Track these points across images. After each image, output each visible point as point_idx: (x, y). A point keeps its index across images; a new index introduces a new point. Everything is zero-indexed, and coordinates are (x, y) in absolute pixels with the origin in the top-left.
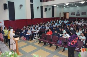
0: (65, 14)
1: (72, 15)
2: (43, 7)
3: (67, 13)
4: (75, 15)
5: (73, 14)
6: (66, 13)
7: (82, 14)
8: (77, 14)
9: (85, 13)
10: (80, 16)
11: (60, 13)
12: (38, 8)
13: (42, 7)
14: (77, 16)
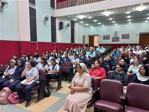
0: (91, 38)
1: (104, 39)
2: (57, 20)
3: (95, 37)
4: (109, 39)
5: (106, 37)
6: (93, 37)
7: (123, 38)
8: (113, 38)
9: (128, 35)
10: (118, 41)
11: (84, 37)
12: (46, 19)
13: (53, 19)
14: (113, 41)
